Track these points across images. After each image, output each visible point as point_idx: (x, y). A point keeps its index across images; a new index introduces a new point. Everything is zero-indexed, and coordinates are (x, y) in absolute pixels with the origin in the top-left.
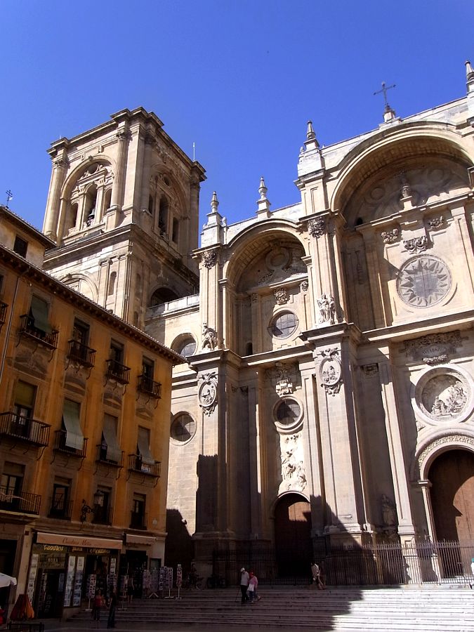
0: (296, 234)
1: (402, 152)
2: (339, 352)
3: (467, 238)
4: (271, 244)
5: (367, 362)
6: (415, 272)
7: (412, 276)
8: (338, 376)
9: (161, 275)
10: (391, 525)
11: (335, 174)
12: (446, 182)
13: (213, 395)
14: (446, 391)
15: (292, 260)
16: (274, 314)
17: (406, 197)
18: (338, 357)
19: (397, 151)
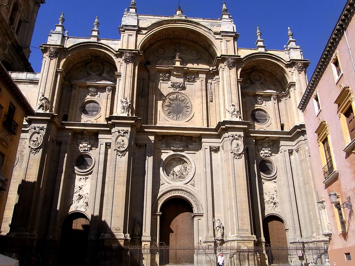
0: (114, 58)
1: (180, 35)
2: (129, 133)
3: (204, 91)
4: (93, 58)
5: (141, 142)
6: (173, 100)
7: (171, 102)
8: (126, 146)
9: (6, 52)
10: (138, 236)
11: (144, 32)
12: (198, 59)
13: (41, 141)
14: (178, 167)
15: (104, 72)
16: (86, 101)
17: (177, 59)
18: (128, 135)
19: (178, 33)
